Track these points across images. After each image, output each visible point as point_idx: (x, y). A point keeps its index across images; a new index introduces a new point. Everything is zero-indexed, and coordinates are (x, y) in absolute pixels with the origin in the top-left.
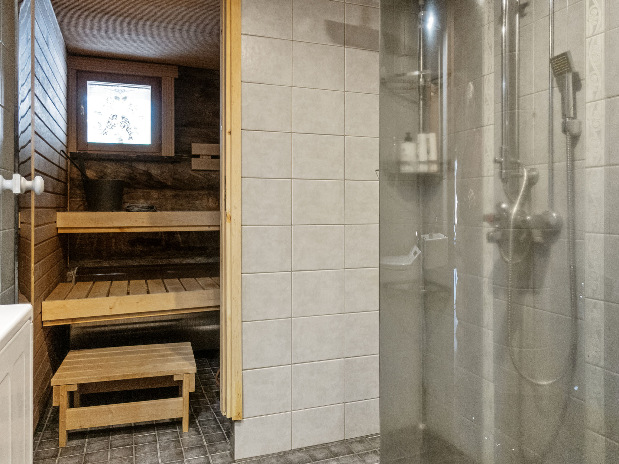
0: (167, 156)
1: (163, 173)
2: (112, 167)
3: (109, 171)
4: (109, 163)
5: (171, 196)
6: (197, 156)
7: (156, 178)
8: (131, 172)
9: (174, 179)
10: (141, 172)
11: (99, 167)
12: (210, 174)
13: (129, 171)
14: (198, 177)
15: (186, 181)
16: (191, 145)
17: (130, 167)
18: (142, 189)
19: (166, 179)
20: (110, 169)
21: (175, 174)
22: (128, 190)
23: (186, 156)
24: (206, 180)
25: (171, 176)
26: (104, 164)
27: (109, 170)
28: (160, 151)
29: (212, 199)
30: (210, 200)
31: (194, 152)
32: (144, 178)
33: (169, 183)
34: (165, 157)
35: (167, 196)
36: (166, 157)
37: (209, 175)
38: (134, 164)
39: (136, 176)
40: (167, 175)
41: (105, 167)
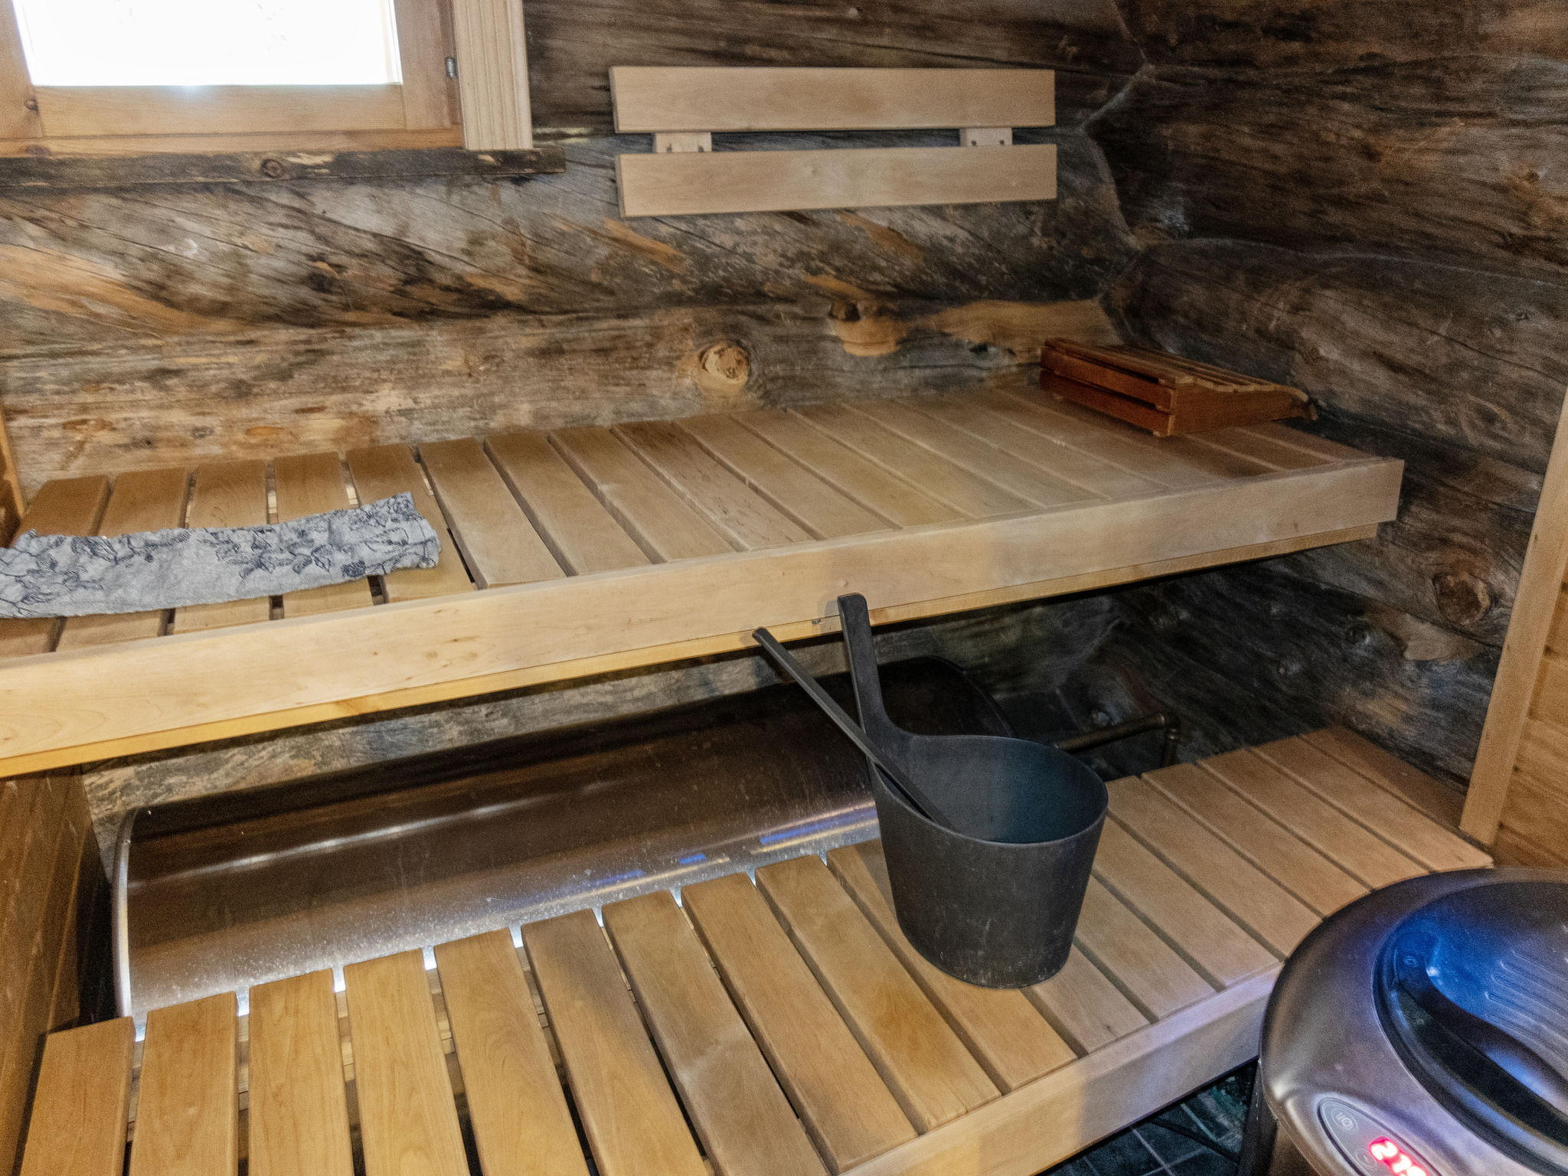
0: (493, 153)
1: (476, 241)
2: (207, 231)
3: (192, 250)
4: (187, 203)
5: (530, 353)
6: (644, 141)
7: (442, 268)
8: (315, 247)
9: (537, 269)
10: (369, 245)
11: (129, 232)
12: (710, 230)
13: (303, 241)
14: (652, 252)
15: (594, 277)
16: (606, 76)
17: (303, 218)
18: (379, 325)
19: (497, 274)
20: (198, 236)
21: (540, 240)
22: (307, 342)
23: (580, 135)
24: (688, 262)
25: (518, 256)
26: (161, 210)
27: (195, 245)
28: (456, 119)
29: (720, 353)
30: (712, 357)
31: (626, 122)
32: (387, 275)
33: (511, 292)
34: (482, 157)
35: (508, 356)
36: (489, 158)
37: (703, 236)
38: (323, 201)
39: (339, 268)
40: (499, 253)
41: (164, 230)
